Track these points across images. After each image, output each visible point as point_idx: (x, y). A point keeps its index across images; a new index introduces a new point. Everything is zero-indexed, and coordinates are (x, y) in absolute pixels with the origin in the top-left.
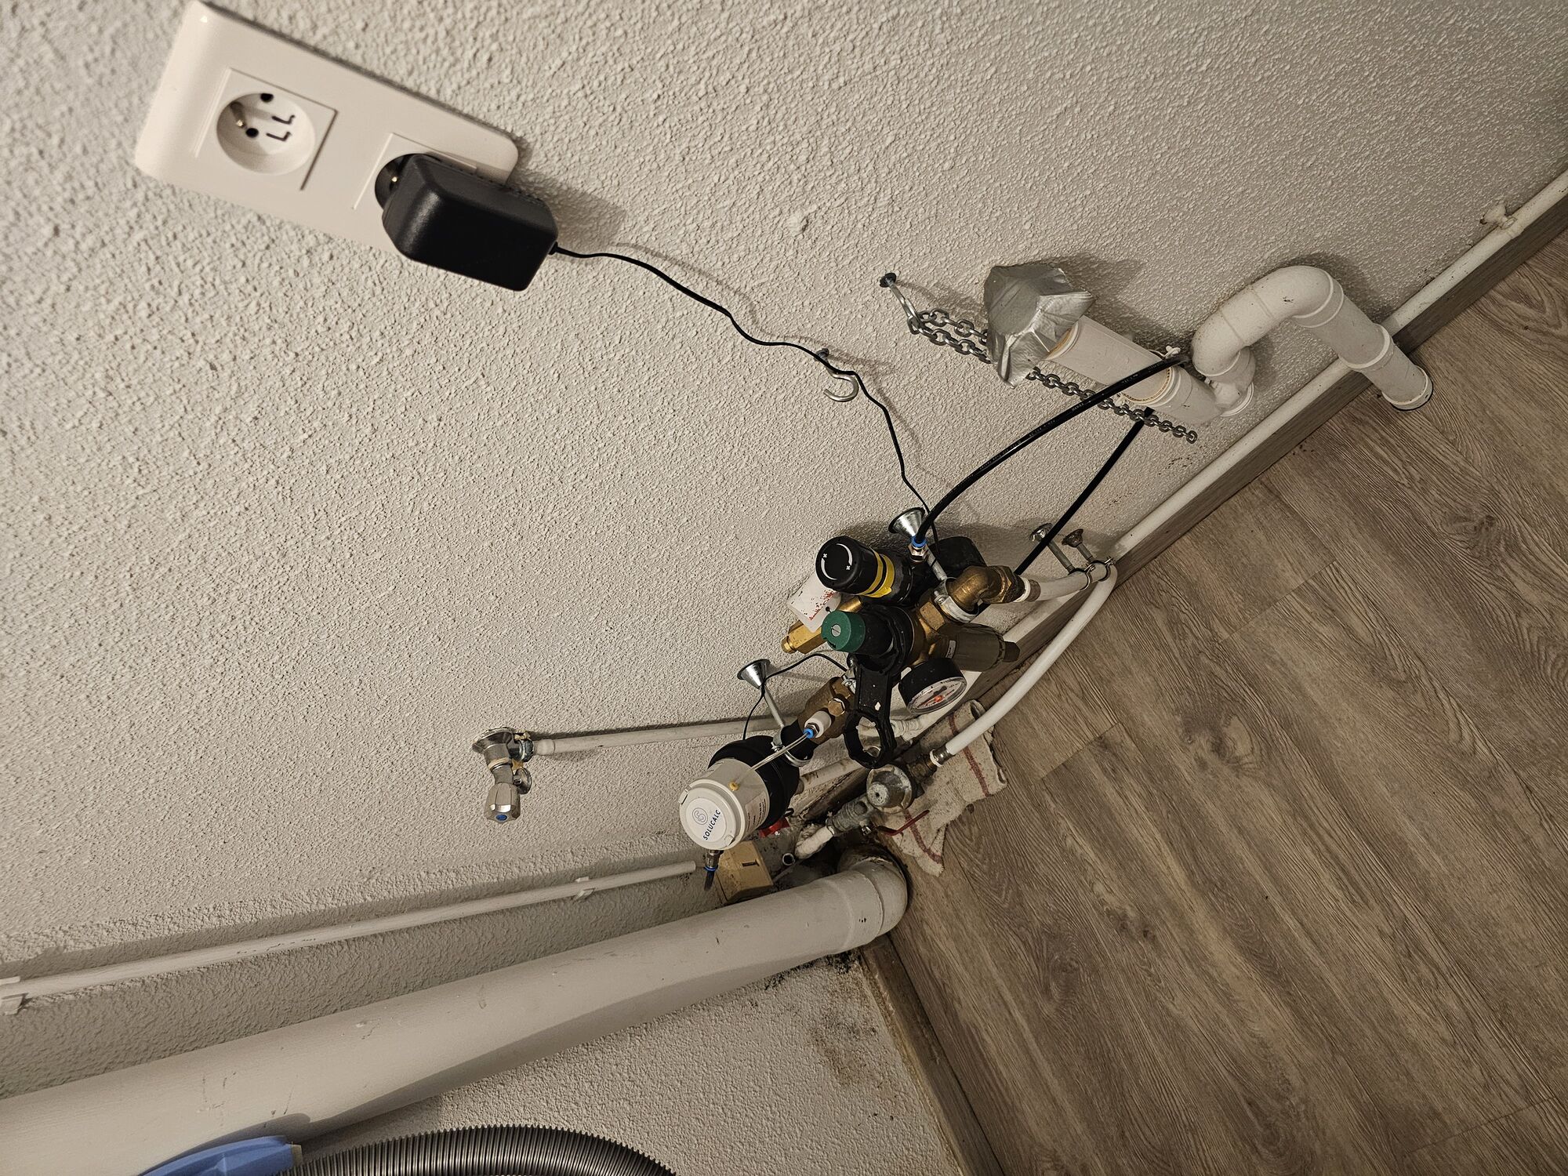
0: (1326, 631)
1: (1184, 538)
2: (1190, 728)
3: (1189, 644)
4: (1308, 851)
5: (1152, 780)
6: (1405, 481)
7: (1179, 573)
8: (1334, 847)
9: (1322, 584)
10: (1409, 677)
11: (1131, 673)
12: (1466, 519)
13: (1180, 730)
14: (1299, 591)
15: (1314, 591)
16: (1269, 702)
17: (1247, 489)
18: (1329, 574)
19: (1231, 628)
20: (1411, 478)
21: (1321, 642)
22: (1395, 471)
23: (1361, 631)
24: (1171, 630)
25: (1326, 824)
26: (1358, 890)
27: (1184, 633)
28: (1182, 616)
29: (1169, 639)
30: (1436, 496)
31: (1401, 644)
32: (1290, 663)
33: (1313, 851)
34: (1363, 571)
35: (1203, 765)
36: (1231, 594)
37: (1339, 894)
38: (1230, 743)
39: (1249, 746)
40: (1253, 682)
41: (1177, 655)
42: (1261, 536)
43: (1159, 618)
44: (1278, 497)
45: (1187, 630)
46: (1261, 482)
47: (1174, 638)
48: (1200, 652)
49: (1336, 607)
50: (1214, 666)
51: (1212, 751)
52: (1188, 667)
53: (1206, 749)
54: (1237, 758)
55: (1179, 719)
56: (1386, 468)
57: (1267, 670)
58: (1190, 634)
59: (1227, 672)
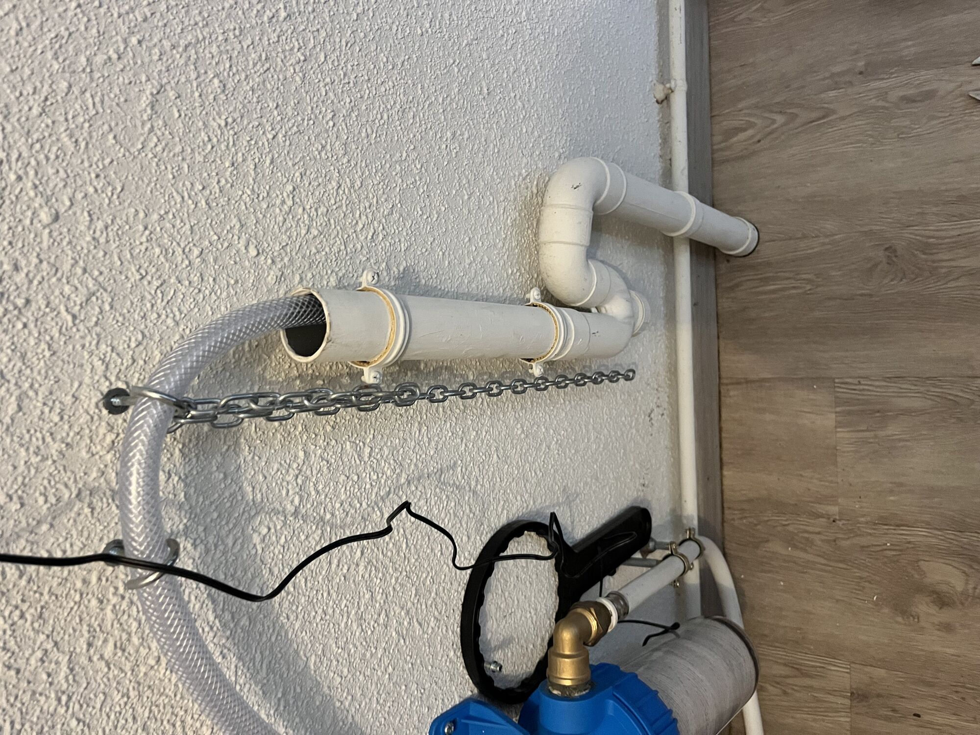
0: (893, 430)
1: (725, 473)
2: (902, 608)
3: (819, 543)
5: (930, 685)
6: (808, 287)
7: (750, 501)
9: (847, 403)
11: (809, 613)
12: (876, 265)
13: (900, 619)
14: (839, 424)
15: (849, 413)
17: (723, 399)
18: (844, 392)
19: (831, 499)
20: (809, 281)
21: (900, 440)
22: (794, 288)
23: (917, 404)
24: (795, 547)
27: (807, 539)
28: (790, 528)
29: (802, 555)
30: (839, 273)
31: (951, 382)
32: (903, 480)
34: (862, 366)
35: (948, 628)
36: (801, 475)
38: (944, 588)
39: (957, 572)
40: (898, 522)
41: (823, 561)
42: (768, 417)
43: (776, 547)
44: (748, 381)
45: (806, 535)
46: (727, 385)
47: (805, 551)
48: (835, 541)
49: (878, 407)
50: (856, 540)
51: (941, 608)
52: (841, 562)
53: (934, 612)
54: (962, 593)
55: (886, 610)
56: (787, 293)
57: (892, 501)
58: (812, 536)
59: (870, 534)
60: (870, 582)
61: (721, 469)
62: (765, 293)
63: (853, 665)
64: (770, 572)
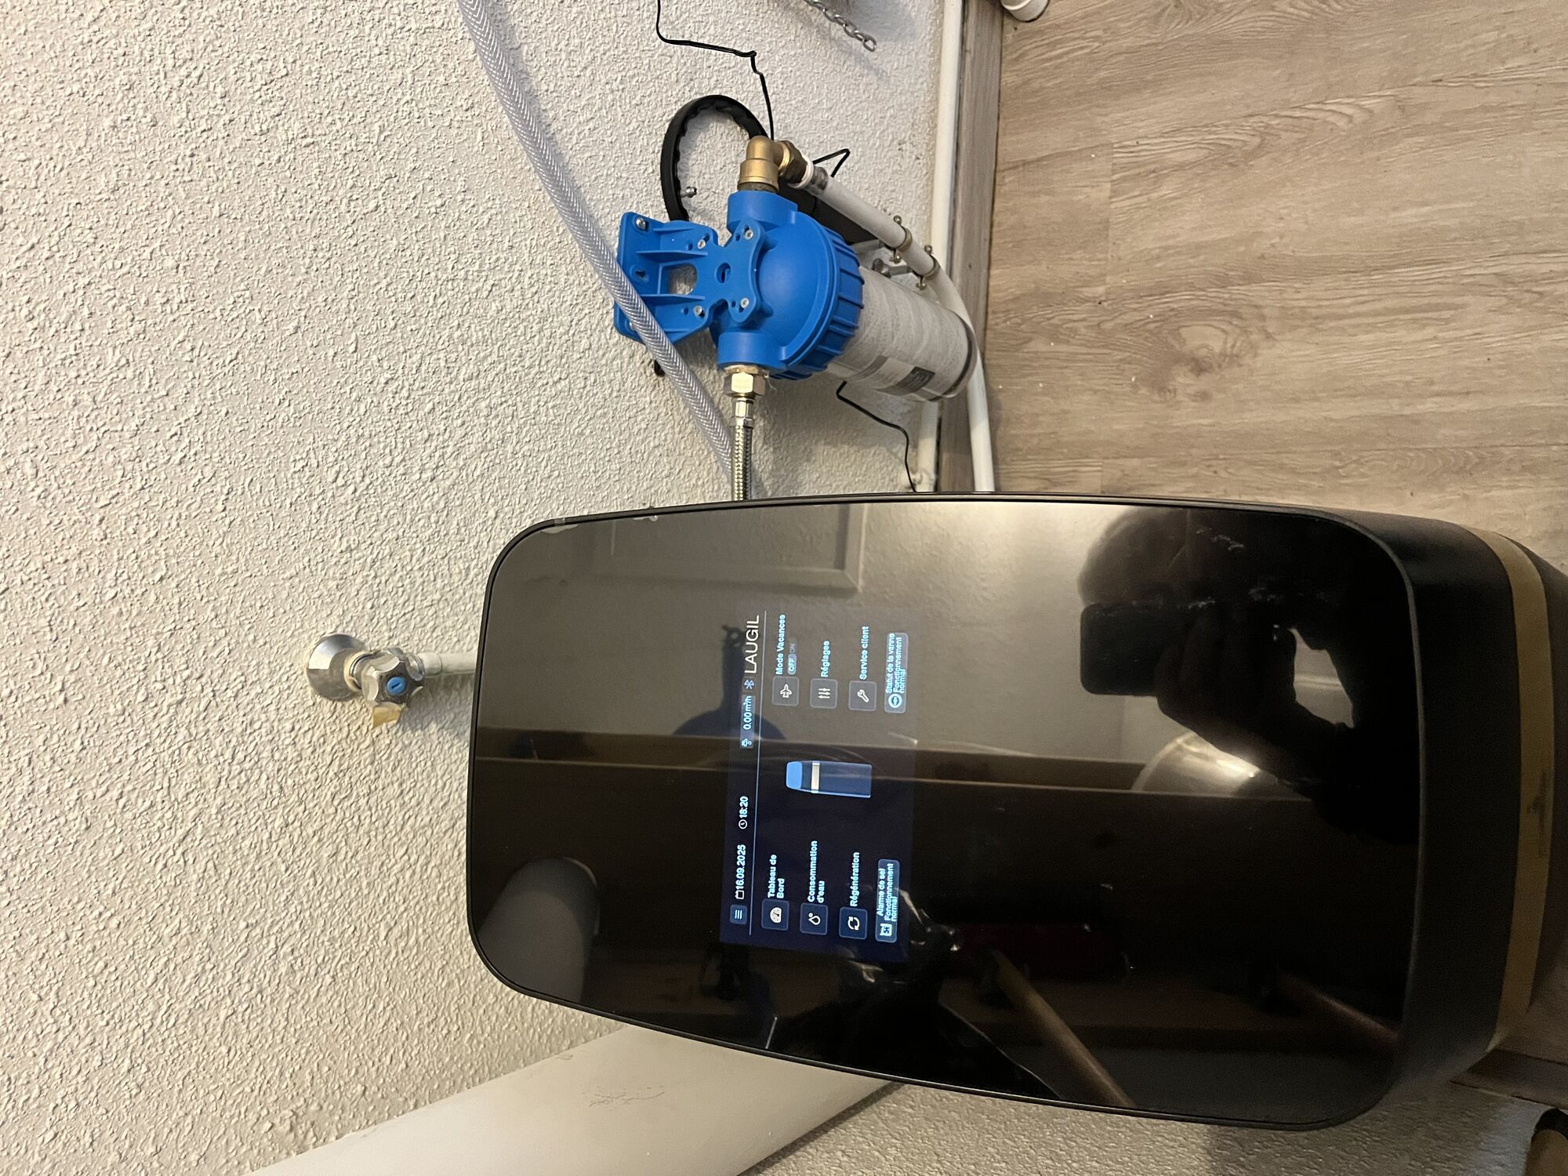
0: (1167, 190)
1: (993, 272)
2: (1159, 384)
3: (1083, 331)
4: (1362, 337)
5: (1184, 464)
6: (1097, 44)
7: (1016, 299)
8: (1378, 306)
9: (1123, 168)
10: (1262, 135)
11: (1066, 412)
12: (1164, 10)
13: (1156, 397)
14: (1115, 193)
15: (1124, 179)
16: (1191, 286)
17: (997, 188)
18: (1121, 157)
19: (1100, 279)
20: (1096, 39)
21: (1175, 198)
22: (1082, 48)
23: (1191, 156)
24: (1057, 341)
25: (1348, 301)
26: (1437, 308)
27: (1070, 329)
28: (1055, 321)
29: (1063, 348)
30: (1127, 25)
31: (1227, 126)
32: (1171, 242)
33: (1367, 332)
34: (1141, 124)
35: (1204, 396)
36: (1071, 259)
37: (1430, 332)
38: (1203, 352)
39: (1219, 333)
40: (1163, 290)
41: (1084, 350)
42: (1044, 199)
43: (1040, 345)
44: (1025, 163)
45: (1070, 325)
46: (1003, 171)
47: (1068, 342)
48: (1099, 325)
49: (1152, 167)
50: (1118, 321)
51: (1198, 375)
52: (1103, 347)
53: (1192, 382)
54: (1221, 354)
55: (1143, 391)
56: (1072, 55)
57: (1160, 268)
58: (1076, 324)
59: (1135, 310)
60: (1129, 363)
61: (989, 268)
62: (1050, 59)
63: (1106, 461)
64: (1031, 375)
